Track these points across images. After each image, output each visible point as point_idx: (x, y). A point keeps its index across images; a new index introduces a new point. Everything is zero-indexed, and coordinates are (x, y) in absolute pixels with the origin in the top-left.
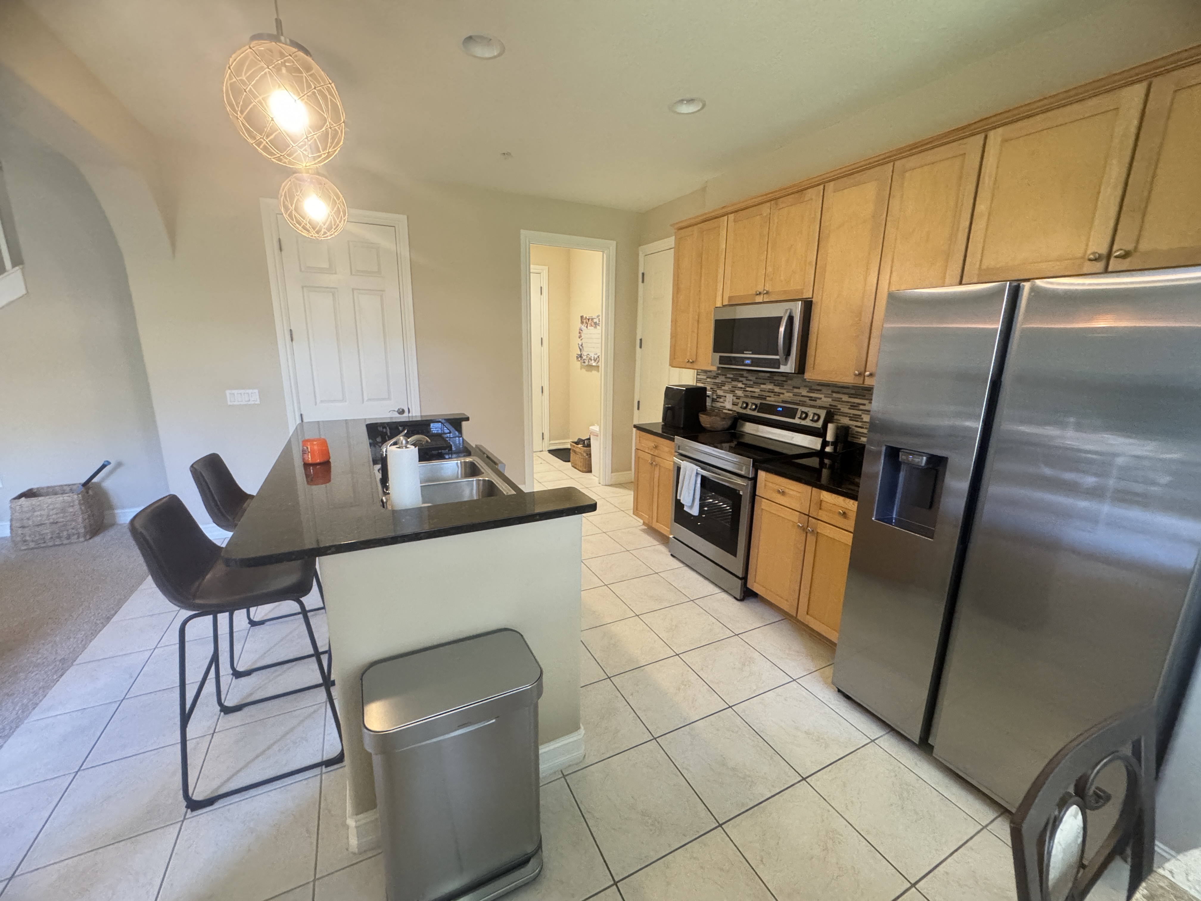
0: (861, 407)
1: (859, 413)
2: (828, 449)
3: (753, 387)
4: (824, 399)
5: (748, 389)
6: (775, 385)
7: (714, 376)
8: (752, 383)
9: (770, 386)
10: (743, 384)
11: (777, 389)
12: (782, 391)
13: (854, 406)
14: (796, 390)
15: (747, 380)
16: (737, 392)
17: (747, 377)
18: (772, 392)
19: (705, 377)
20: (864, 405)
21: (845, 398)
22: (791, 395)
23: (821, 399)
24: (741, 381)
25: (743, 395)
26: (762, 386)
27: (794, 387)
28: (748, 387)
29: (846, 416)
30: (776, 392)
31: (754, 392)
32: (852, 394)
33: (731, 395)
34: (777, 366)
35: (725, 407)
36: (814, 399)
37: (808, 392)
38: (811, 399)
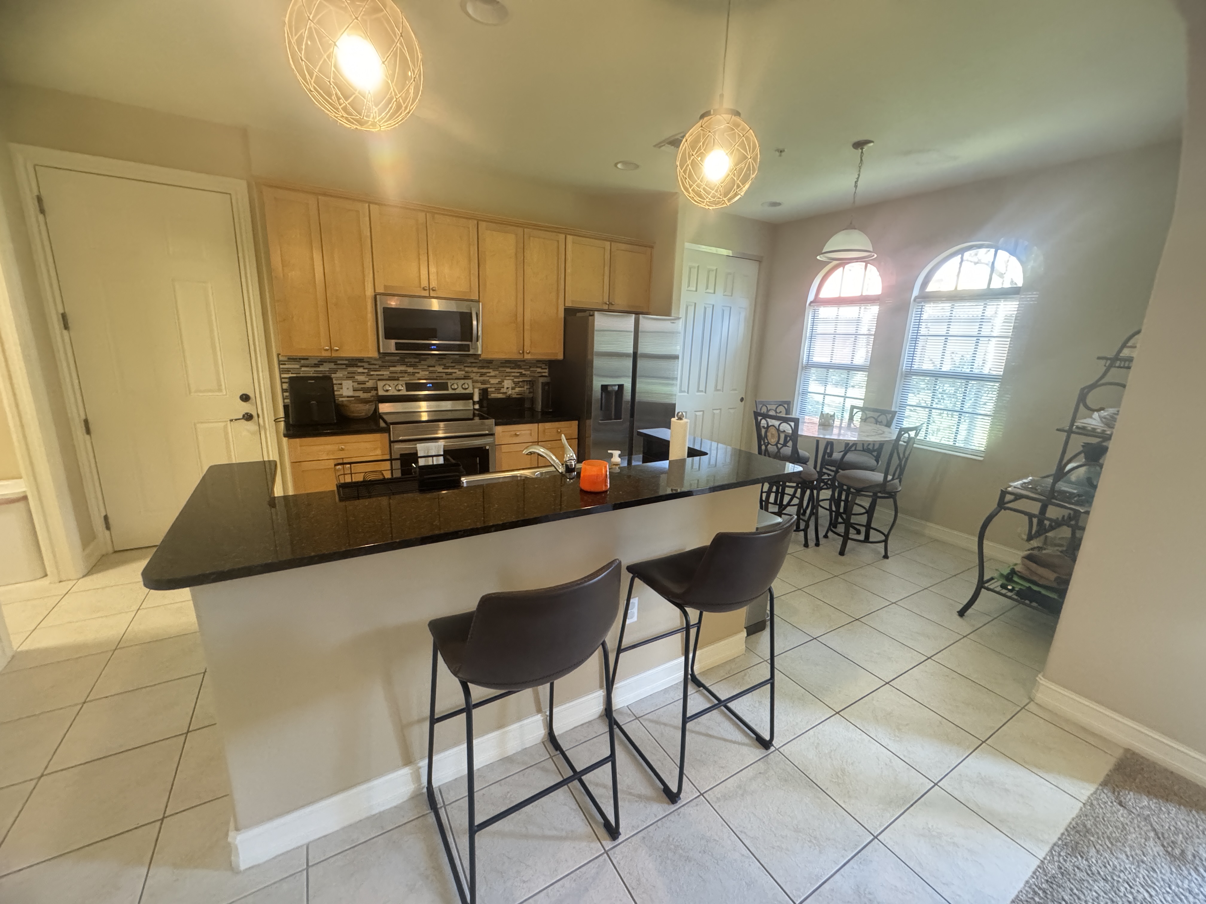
0: (488, 374)
1: (488, 378)
2: (477, 407)
3: (380, 371)
4: (458, 373)
5: (372, 373)
6: (407, 367)
7: (315, 364)
8: (377, 367)
9: (403, 368)
10: (364, 369)
11: (410, 370)
12: (417, 371)
13: (482, 375)
14: (431, 369)
15: (369, 364)
16: (356, 377)
17: (368, 362)
18: (406, 373)
19: (297, 366)
20: (490, 373)
21: (475, 370)
22: (427, 373)
23: (455, 373)
24: (363, 366)
25: (367, 379)
26: (391, 369)
27: (429, 366)
28: (373, 371)
29: (478, 382)
30: (410, 372)
31: (383, 375)
32: (480, 367)
33: (350, 382)
34: (467, 349)
35: (342, 395)
36: (451, 374)
37: (443, 369)
38: (447, 374)
